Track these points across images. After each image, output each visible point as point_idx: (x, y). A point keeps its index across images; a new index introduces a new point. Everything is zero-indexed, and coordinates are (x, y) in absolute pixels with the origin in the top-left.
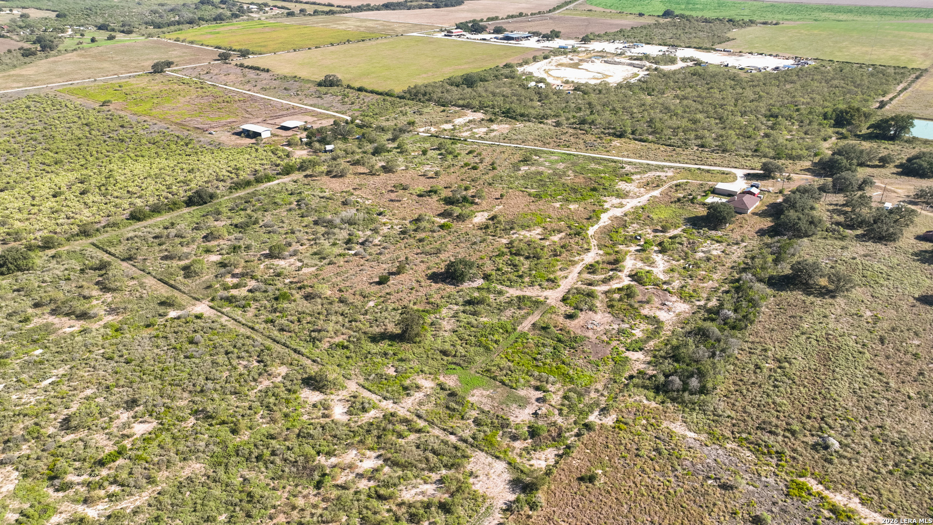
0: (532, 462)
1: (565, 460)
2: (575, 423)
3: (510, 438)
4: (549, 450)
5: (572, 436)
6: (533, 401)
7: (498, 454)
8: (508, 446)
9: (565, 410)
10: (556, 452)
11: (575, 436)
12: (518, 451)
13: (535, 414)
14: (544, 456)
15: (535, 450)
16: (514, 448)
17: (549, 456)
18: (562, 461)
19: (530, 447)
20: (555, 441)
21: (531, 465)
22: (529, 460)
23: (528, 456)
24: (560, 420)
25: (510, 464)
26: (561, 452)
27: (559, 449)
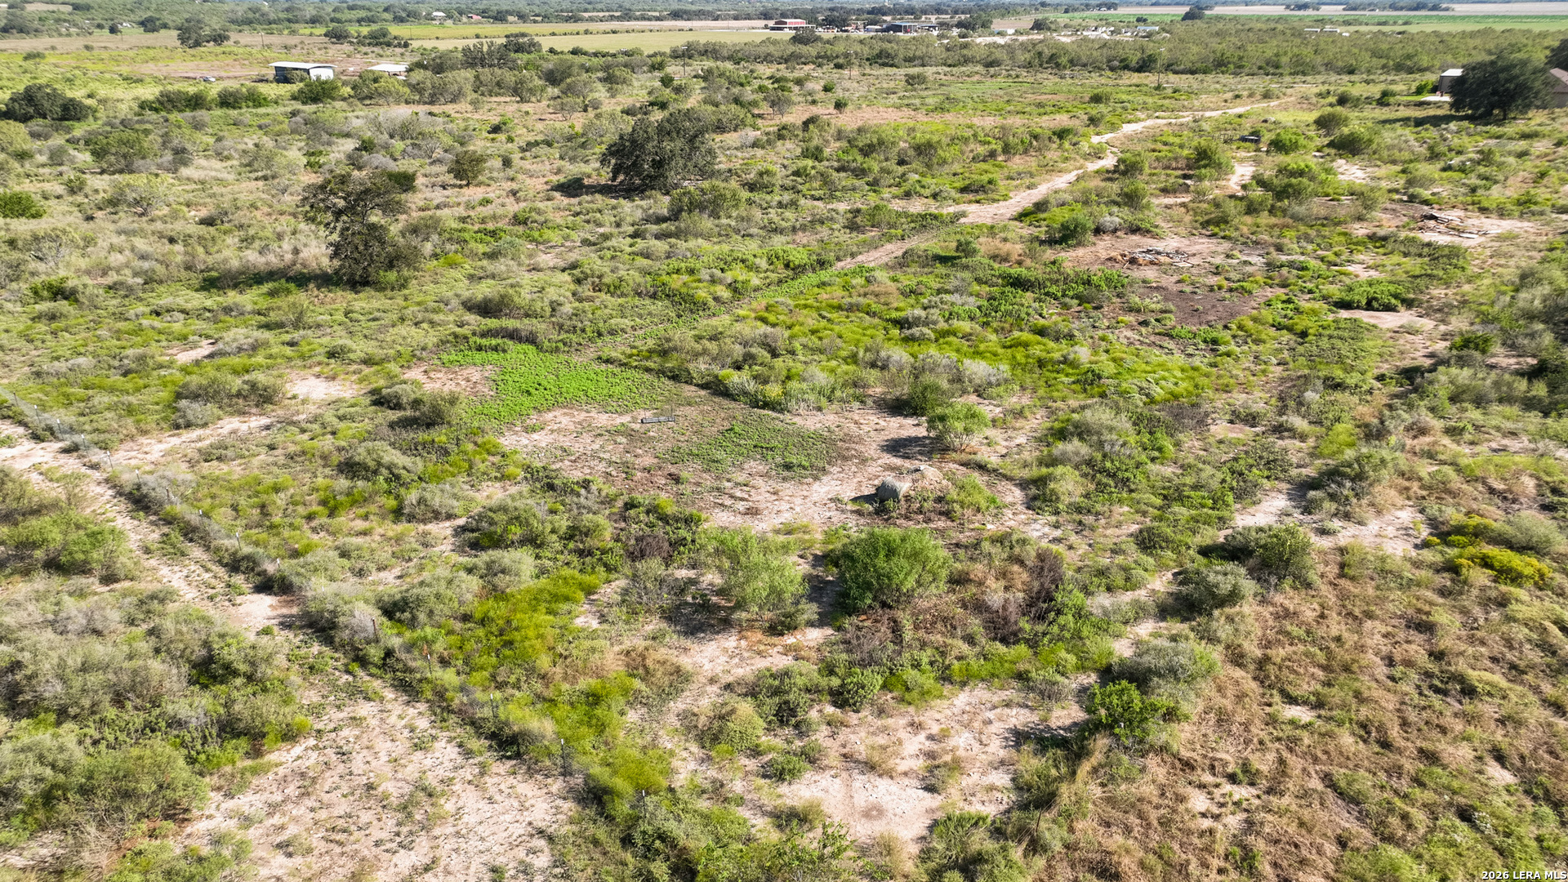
0: (798, 793)
1: (1106, 774)
2: (1147, 542)
3: (671, 616)
4: (963, 699)
5: (1139, 612)
6: (871, 450)
7: (522, 716)
8: (637, 665)
9: (1069, 484)
10: (1020, 718)
11: (1164, 612)
12: (705, 702)
13: (881, 500)
14: (915, 743)
15: (842, 698)
16: (680, 677)
17: (962, 741)
18: (1083, 788)
19: (809, 671)
20: (1008, 637)
21: (791, 819)
22: (778, 774)
23: (775, 742)
24: (1038, 531)
25: (595, 797)
26: (1065, 715)
27: (1049, 694)
